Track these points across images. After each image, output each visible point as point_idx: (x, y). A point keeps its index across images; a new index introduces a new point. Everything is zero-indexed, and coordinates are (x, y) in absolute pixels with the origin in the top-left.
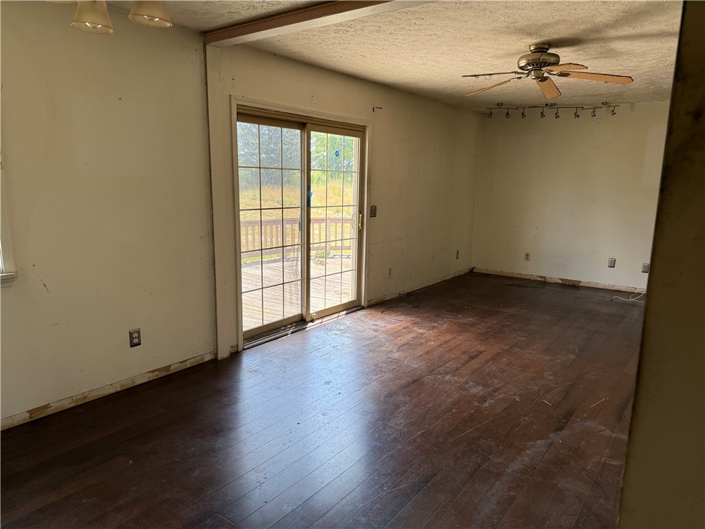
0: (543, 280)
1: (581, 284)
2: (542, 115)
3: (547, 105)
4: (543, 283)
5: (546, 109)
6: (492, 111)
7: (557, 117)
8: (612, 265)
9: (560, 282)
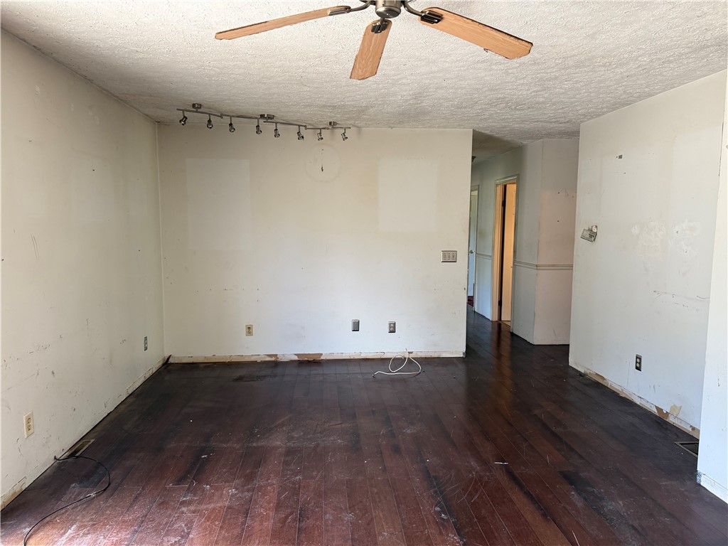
0: (273, 359)
1: (322, 358)
2: (258, 130)
3: (262, 116)
4: (275, 365)
5: (261, 121)
6: (187, 114)
7: (277, 135)
8: (356, 327)
9: (296, 358)
